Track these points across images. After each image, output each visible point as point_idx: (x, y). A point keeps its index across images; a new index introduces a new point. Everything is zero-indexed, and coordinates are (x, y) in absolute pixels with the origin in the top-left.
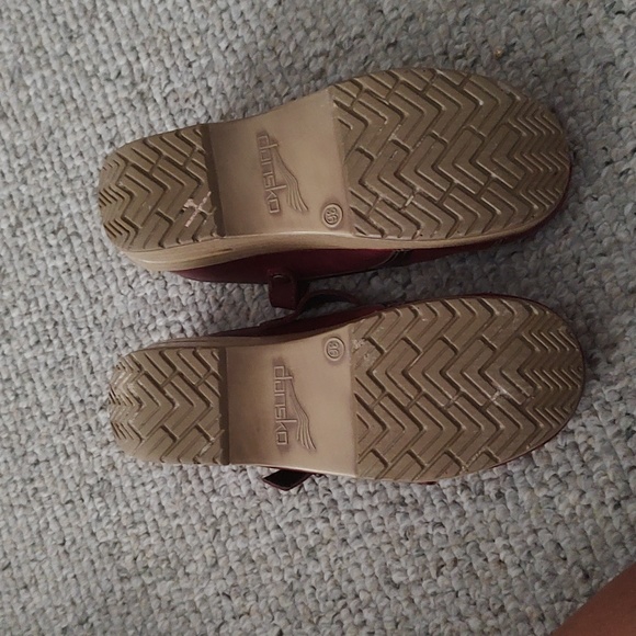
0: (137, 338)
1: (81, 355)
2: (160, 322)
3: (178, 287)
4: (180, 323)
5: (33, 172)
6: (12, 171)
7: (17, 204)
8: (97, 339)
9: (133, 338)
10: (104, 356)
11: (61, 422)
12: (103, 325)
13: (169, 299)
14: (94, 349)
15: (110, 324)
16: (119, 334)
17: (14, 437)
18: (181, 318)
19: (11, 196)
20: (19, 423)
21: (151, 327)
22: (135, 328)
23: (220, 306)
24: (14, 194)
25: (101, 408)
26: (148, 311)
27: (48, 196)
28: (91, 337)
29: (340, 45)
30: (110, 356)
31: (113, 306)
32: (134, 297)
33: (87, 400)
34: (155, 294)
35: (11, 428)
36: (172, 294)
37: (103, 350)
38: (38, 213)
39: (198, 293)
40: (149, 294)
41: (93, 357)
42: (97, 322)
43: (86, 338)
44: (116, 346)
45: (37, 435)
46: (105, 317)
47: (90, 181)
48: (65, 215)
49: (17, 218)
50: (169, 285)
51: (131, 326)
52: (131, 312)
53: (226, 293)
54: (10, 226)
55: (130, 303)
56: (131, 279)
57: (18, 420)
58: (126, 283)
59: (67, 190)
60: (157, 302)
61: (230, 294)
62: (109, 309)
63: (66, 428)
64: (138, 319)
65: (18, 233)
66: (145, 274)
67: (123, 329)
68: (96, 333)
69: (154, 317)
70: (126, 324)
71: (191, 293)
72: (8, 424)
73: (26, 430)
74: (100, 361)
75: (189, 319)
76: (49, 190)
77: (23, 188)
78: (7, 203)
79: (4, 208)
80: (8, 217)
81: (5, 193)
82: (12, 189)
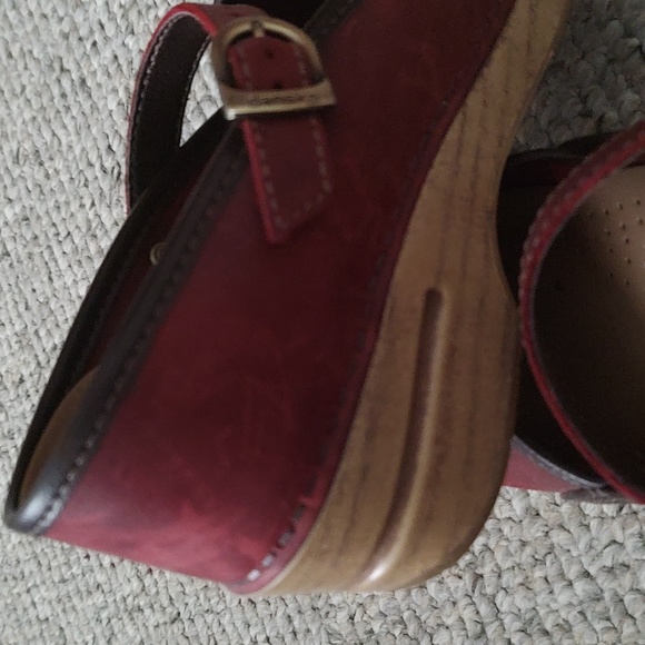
5: (140, 12)
6: (112, 18)
7: (124, 68)
19: (116, 57)
24: (119, 53)
54: (120, 104)
77: (130, 41)
78: (112, 69)
79: (109, 75)
80: (115, 91)
81: (107, 54)
82: (115, 45)
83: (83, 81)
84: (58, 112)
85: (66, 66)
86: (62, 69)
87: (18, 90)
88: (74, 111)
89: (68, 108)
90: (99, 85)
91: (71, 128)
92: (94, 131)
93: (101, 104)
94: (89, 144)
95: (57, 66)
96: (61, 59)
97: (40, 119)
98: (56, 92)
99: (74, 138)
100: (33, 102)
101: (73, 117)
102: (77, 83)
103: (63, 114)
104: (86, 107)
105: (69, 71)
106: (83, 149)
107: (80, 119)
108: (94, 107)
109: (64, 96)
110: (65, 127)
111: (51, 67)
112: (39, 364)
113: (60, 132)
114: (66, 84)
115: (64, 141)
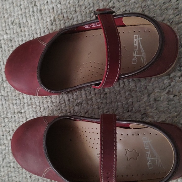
7: (55, 12)
11: (59, 107)
17: (38, 108)
19: (53, 8)
20: (41, 103)
24: (55, 7)
25: (77, 105)
27: (69, 10)
33: (71, 100)
35: (37, 104)
38: (64, 17)
45: (48, 109)
47: (89, 7)
48: (75, 20)
49: (54, 18)
54: (51, 20)
57: (41, 101)
59: (78, 9)
63: (61, 109)
65: (54, 24)
72: (36, 102)
73: (44, 106)
76: (70, 8)
77: (59, 5)
78: (51, 11)
79: (50, 12)
80: (50, 17)
81: (51, 6)
82: (54, 5)
83: (41, 10)
84: (30, 15)
86: (35, 5)
87: (19, 5)
88: (36, 17)
89: (34, 16)
90: (46, 13)
91: (33, 21)
92: (40, 25)
93: (45, 18)
94: (38, 28)
95: (33, 3)
96: (35, 2)
97: (24, 15)
98: (31, 10)
99: (33, 24)
100: (23, 10)
101: (35, 19)
102: (39, 10)
103: (32, 17)
104: (40, 18)
105: (37, 6)
106: (35, 28)
107: (37, 20)
108: (42, 19)
109: (33, 12)
110: (31, 20)
111: (31, 3)
112: (3, 80)
113: (29, 21)
114: (35, 9)
115: (30, 24)
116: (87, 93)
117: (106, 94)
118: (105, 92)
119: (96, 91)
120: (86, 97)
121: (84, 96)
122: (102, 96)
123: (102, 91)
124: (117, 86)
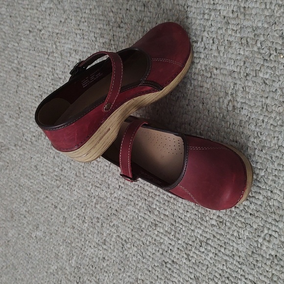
0: (258, 254)
1: (246, 281)
2: (260, 240)
3: (255, 222)
4: (267, 234)
5: (178, 233)
6: (172, 240)
7: (182, 249)
8: (246, 269)
9: (257, 256)
10: (254, 273)
12: (244, 262)
13: (256, 229)
14: (248, 274)
15: (245, 259)
16: (251, 259)
18: (266, 231)
19: (178, 248)
21: (259, 246)
22: (254, 251)
23: (275, 213)
26: (253, 241)
27: (189, 236)
28: (243, 271)
29: (232, 94)
30: (255, 271)
31: (241, 252)
32: (244, 241)
34: (250, 232)
36: (255, 226)
37: (251, 271)
38: (191, 245)
39: (263, 217)
40: (248, 234)
41: (250, 277)
42: (240, 263)
43: (242, 273)
44: (254, 265)
46: (241, 258)
47: (197, 217)
48: (199, 236)
49: (186, 254)
50: (251, 224)
51: (253, 252)
52: (248, 247)
53: (272, 207)
54: (186, 259)
55: (245, 244)
56: (238, 236)
58: (237, 239)
59: (193, 228)
60: (253, 234)
61: (273, 205)
62: (240, 254)
64: (252, 247)
65: (190, 259)
66: (241, 229)
67: (251, 256)
68: (244, 267)
69: (257, 241)
70: (250, 253)
71: (261, 219)
74: (254, 276)
75: (269, 229)
76: (188, 234)
77: (180, 242)
78: (179, 252)
79: (179, 255)
80: (183, 257)
81: (176, 249)
82: (177, 246)
83: (173, 261)
84: (171, 275)
85: (166, 261)
86: (166, 263)
87: (156, 278)
88: (175, 271)
89: (173, 272)
90: (178, 259)
91: (176, 276)
92: (183, 271)
93: (181, 263)
94: (184, 276)
95: (164, 263)
96: (164, 261)
97: (166, 280)
98: (167, 270)
99: (179, 278)
100: (162, 278)
101: (176, 273)
102: (172, 263)
103: (172, 274)
104: (178, 267)
105: (167, 262)
106: (183, 279)
107: (178, 272)
108: (180, 265)
109: (170, 269)
110: (174, 277)
111: (162, 265)
113: (174, 280)
114: (169, 266)
115: (176, 281)
116: (264, 274)
117: (276, 256)
118: (274, 256)
119: (267, 264)
120: (268, 278)
121: (265, 280)
122: (276, 261)
123: (271, 258)
124: (275, 239)
